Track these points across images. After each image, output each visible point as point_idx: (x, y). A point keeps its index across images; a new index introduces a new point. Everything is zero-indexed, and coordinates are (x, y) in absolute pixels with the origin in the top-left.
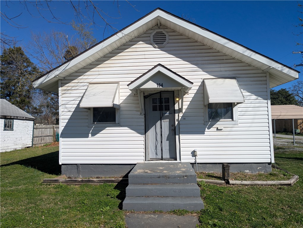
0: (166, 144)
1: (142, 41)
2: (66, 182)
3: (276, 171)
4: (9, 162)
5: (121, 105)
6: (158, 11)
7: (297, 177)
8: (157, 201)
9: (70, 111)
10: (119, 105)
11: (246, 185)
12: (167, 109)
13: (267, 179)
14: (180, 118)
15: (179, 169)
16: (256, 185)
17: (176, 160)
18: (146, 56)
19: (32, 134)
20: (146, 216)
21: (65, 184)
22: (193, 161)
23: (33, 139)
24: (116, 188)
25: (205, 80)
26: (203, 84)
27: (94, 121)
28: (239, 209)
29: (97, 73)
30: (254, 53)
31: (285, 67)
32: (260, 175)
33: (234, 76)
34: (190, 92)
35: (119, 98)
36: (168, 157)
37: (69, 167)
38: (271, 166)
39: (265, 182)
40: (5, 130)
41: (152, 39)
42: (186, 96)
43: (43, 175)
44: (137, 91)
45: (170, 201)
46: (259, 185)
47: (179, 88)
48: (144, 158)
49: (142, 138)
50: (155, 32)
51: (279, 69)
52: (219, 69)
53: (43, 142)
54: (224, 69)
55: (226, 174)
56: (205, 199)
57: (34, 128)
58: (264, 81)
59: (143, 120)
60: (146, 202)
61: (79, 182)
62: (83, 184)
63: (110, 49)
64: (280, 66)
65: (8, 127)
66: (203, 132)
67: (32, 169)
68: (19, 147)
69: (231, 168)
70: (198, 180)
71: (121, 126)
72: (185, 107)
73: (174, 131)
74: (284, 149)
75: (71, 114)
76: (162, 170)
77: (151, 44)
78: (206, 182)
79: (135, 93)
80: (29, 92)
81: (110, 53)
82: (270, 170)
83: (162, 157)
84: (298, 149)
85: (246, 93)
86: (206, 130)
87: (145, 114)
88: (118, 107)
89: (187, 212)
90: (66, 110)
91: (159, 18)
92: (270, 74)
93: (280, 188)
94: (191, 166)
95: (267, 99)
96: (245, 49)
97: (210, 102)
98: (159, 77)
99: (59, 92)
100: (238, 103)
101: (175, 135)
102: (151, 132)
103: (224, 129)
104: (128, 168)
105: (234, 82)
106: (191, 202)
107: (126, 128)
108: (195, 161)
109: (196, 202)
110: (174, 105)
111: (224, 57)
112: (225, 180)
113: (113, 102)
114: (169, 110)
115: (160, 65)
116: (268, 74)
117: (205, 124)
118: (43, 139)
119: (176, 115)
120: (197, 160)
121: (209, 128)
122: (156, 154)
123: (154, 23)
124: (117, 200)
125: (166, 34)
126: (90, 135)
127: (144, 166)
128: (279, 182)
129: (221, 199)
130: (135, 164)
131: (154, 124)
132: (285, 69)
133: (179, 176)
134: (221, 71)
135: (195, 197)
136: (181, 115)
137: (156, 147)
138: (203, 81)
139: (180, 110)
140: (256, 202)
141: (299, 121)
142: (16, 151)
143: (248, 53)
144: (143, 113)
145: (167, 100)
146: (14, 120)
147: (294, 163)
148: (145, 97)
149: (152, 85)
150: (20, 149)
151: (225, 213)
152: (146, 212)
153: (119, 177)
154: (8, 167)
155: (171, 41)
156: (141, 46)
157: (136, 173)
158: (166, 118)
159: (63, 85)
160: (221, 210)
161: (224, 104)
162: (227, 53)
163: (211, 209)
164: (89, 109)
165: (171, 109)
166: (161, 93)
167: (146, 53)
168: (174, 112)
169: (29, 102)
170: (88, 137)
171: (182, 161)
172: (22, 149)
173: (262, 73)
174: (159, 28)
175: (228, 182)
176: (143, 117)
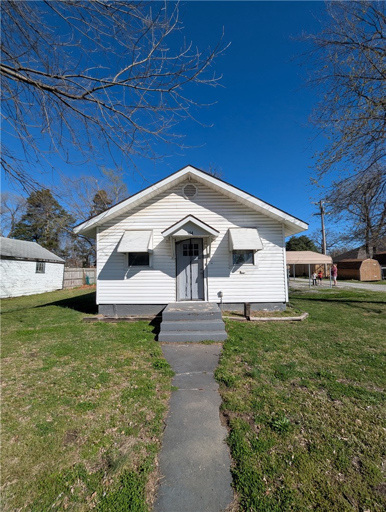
0: (195, 286)
1: (175, 193)
2: (104, 320)
3: (290, 309)
4: (43, 304)
5: (154, 251)
6: (189, 167)
7: (306, 314)
8: (188, 334)
9: (107, 255)
10: (152, 250)
11: (264, 321)
12: (197, 254)
13: (282, 315)
14: (208, 262)
15: (207, 308)
16: (272, 321)
17: (204, 300)
18: (178, 207)
19: (62, 277)
20: (179, 346)
21: (104, 322)
22: (219, 301)
23: (63, 282)
24: (150, 324)
25: (230, 229)
26: (228, 233)
27: (129, 265)
28: (256, 339)
29: (133, 221)
30: (271, 207)
31: (297, 220)
32: (276, 313)
33: (255, 226)
34: (217, 239)
35: (153, 244)
36: (197, 298)
37: (105, 306)
38: (285, 304)
39: (279, 319)
40: (37, 272)
41: (183, 191)
42: (213, 242)
43: (81, 315)
44: (169, 238)
45: (199, 333)
46: (274, 321)
47: (208, 236)
48: (175, 299)
49: (173, 280)
50: (186, 186)
51: (292, 221)
52: (242, 220)
53: (73, 284)
54: (247, 219)
55: (247, 312)
56: (228, 332)
57: (64, 271)
58: (280, 231)
59: (175, 264)
60: (179, 335)
61: (117, 320)
62: (120, 321)
63: (145, 200)
64: (293, 218)
65: (40, 270)
66: (228, 276)
67: (69, 310)
68: (50, 290)
69: (251, 306)
70: (223, 317)
71: (154, 270)
72: (212, 253)
73: (202, 275)
74: (301, 291)
75: (108, 257)
76: (192, 309)
77: (182, 196)
78: (230, 319)
79: (167, 239)
80: (57, 235)
81: (145, 203)
82: (285, 308)
83: (191, 297)
84: (312, 291)
85: (265, 242)
86: (231, 273)
87: (176, 259)
88: (151, 252)
89: (213, 342)
90: (103, 254)
91: (189, 174)
92: (285, 225)
93: (292, 323)
94: (217, 305)
95: (282, 247)
96: (264, 204)
97: (234, 249)
98: (189, 226)
99: (97, 237)
100: (258, 250)
101: (204, 278)
102: (182, 275)
103: (246, 273)
104: (161, 308)
105: (255, 231)
106: (217, 334)
107: (159, 271)
108: (220, 301)
109: (221, 334)
110: (203, 250)
111: (247, 210)
112: (246, 317)
113: (148, 247)
114: (198, 255)
115: (190, 215)
116: (283, 225)
117: (230, 268)
118: (73, 282)
119: (205, 260)
120: (222, 300)
121: (233, 272)
122: (186, 295)
123: (185, 178)
124: (152, 334)
125: (195, 187)
126: (125, 277)
127: (175, 306)
128: (291, 318)
129: (242, 332)
130: (167, 304)
131: (185, 267)
132: (297, 221)
133: (207, 313)
134: (244, 221)
135: (220, 330)
136: (209, 260)
137: (186, 288)
138: (229, 230)
139: (208, 256)
140: (270, 334)
141: (317, 266)
142: (47, 293)
143: (266, 207)
144: (175, 257)
145: (196, 246)
146: (46, 263)
147: (307, 303)
148: (177, 243)
149: (183, 233)
150: (51, 291)
151: (244, 341)
152: (178, 343)
153: (153, 316)
154: (45, 308)
155: (200, 194)
156: (173, 197)
157: (169, 311)
158: (196, 262)
159: (101, 231)
160: (241, 339)
161: (246, 250)
162: (249, 206)
163: (233, 339)
164: (125, 253)
165: (200, 254)
166: (191, 239)
167: (178, 203)
168: (203, 257)
169: (57, 245)
170: (123, 279)
171: (210, 301)
172: (53, 292)
173: (278, 224)
174: (190, 182)
175: (249, 319)
176: (175, 261)
